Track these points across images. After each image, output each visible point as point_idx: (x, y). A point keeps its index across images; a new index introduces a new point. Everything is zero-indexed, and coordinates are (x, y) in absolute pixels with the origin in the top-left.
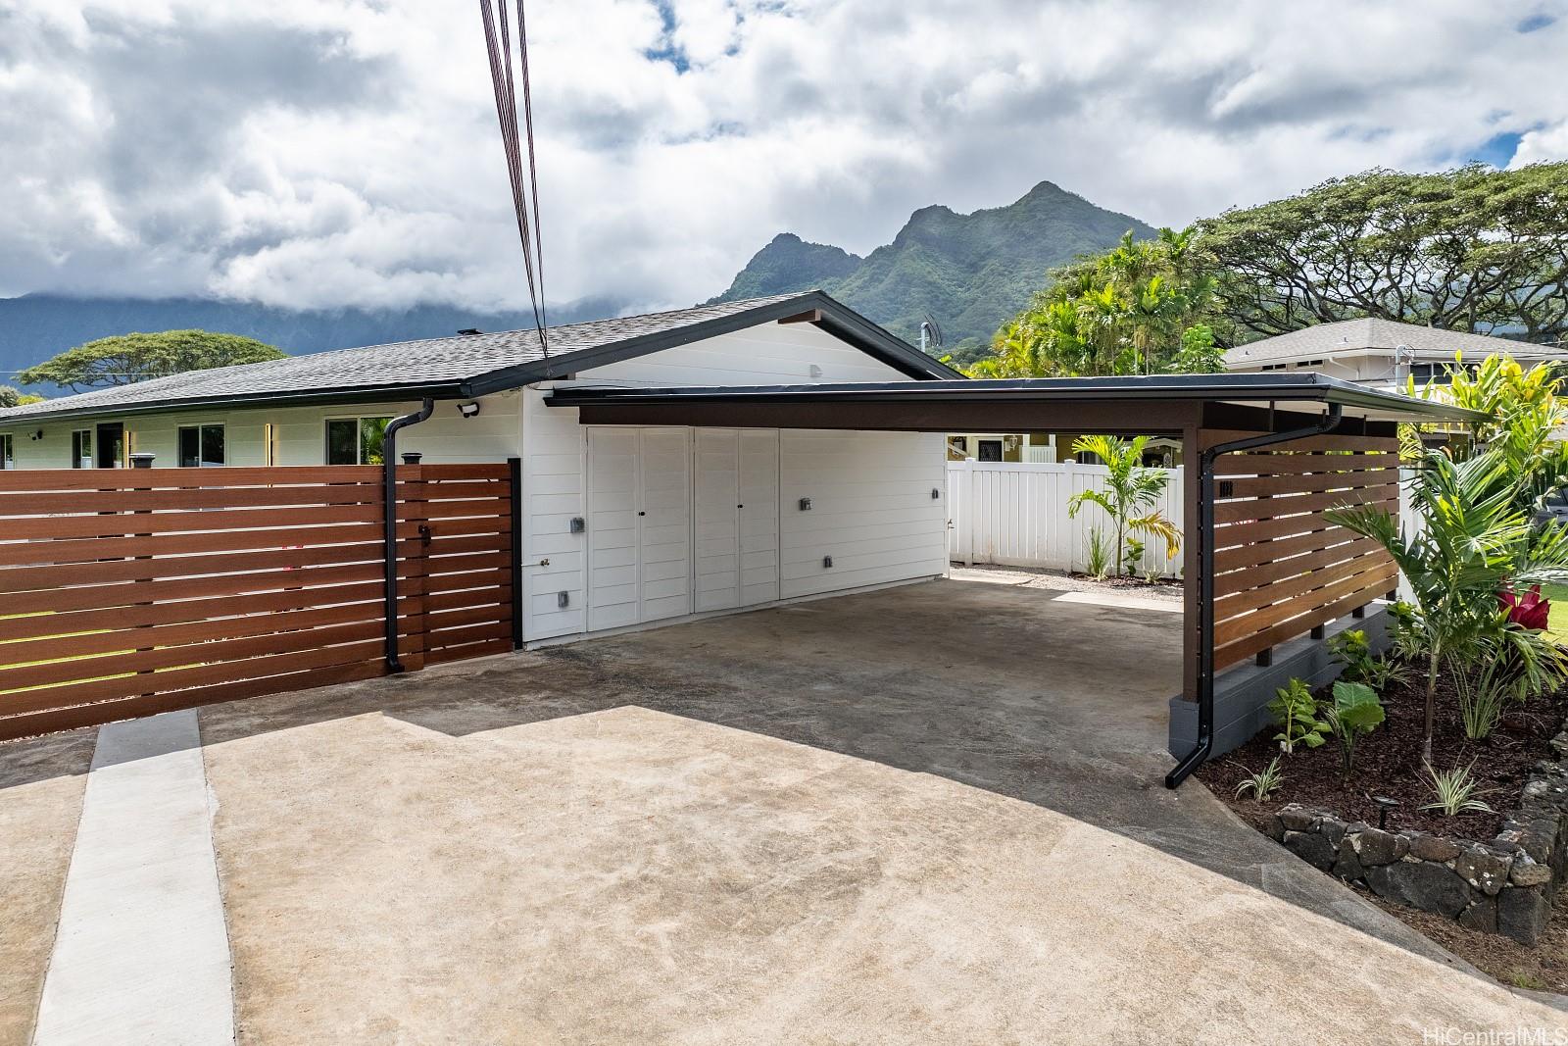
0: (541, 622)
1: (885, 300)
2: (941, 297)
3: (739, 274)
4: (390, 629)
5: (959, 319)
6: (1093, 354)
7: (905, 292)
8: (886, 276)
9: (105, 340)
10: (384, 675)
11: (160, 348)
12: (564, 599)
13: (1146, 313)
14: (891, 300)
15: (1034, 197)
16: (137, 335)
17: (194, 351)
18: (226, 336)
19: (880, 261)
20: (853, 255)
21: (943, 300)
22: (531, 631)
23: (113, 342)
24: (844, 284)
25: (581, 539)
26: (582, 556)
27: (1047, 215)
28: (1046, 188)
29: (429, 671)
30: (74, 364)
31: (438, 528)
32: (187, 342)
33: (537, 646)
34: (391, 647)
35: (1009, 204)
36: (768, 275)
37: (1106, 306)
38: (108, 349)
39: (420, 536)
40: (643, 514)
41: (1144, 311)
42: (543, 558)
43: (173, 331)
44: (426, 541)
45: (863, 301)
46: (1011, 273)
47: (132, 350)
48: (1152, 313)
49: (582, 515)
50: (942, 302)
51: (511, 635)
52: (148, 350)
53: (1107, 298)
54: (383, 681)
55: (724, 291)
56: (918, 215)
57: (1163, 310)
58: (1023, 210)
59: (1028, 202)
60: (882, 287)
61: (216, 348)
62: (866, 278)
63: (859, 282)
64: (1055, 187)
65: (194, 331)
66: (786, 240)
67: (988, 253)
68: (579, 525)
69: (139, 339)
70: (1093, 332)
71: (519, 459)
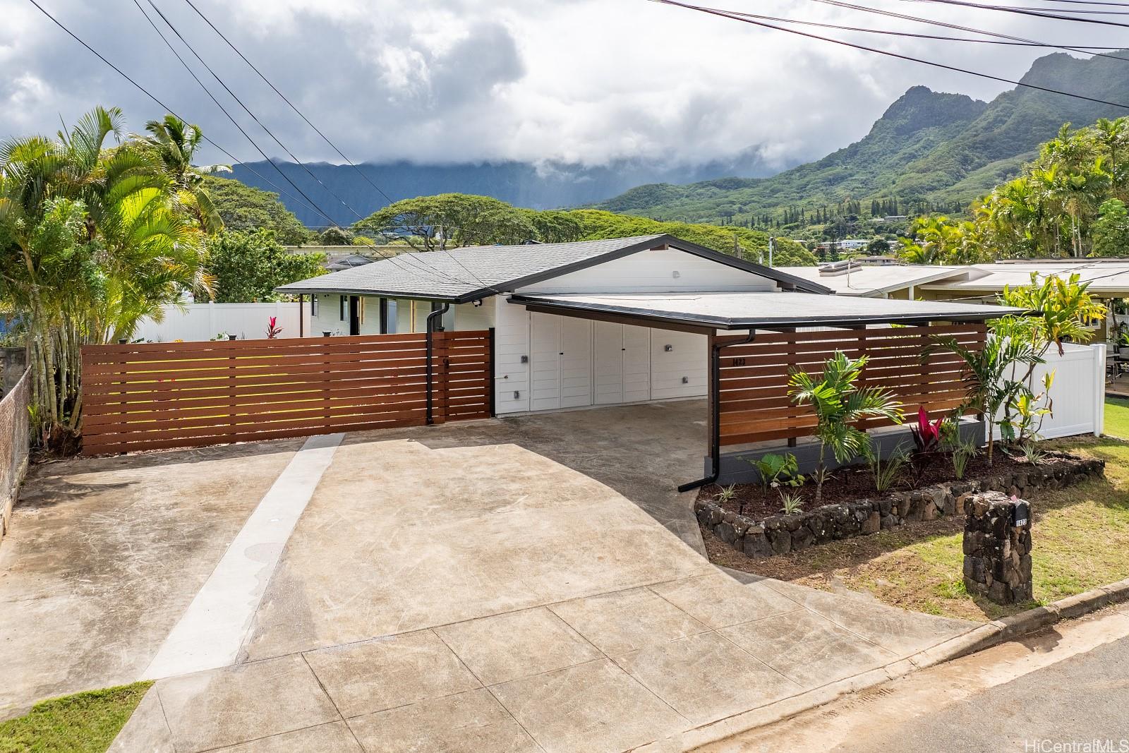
0: (504, 404)
1: (1009, 138)
3: (876, 123)
4: (429, 404)
6: (1039, 220)
7: (1027, 131)
8: (1009, 117)
9: (402, 202)
10: (426, 425)
11: (435, 207)
12: (517, 395)
16: (421, 198)
18: (477, 197)
19: (1003, 105)
20: (978, 101)
22: (499, 409)
23: (407, 203)
25: (526, 366)
26: (527, 374)
29: (447, 424)
30: (384, 218)
31: (453, 361)
32: (451, 202)
33: (503, 416)
34: (429, 413)
36: (902, 121)
37: (1049, 182)
38: (404, 208)
39: (443, 364)
40: (562, 354)
42: (506, 375)
43: (443, 195)
44: (447, 366)
45: (987, 140)
47: (418, 208)
49: (527, 355)
51: (490, 411)
52: (428, 208)
54: (424, 427)
55: (863, 137)
56: (1039, 63)
60: (1004, 127)
61: (470, 206)
62: (990, 120)
63: (984, 124)
65: (457, 194)
66: (918, 92)
68: (525, 359)
69: (422, 201)
70: (1041, 202)
71: (494, 329)
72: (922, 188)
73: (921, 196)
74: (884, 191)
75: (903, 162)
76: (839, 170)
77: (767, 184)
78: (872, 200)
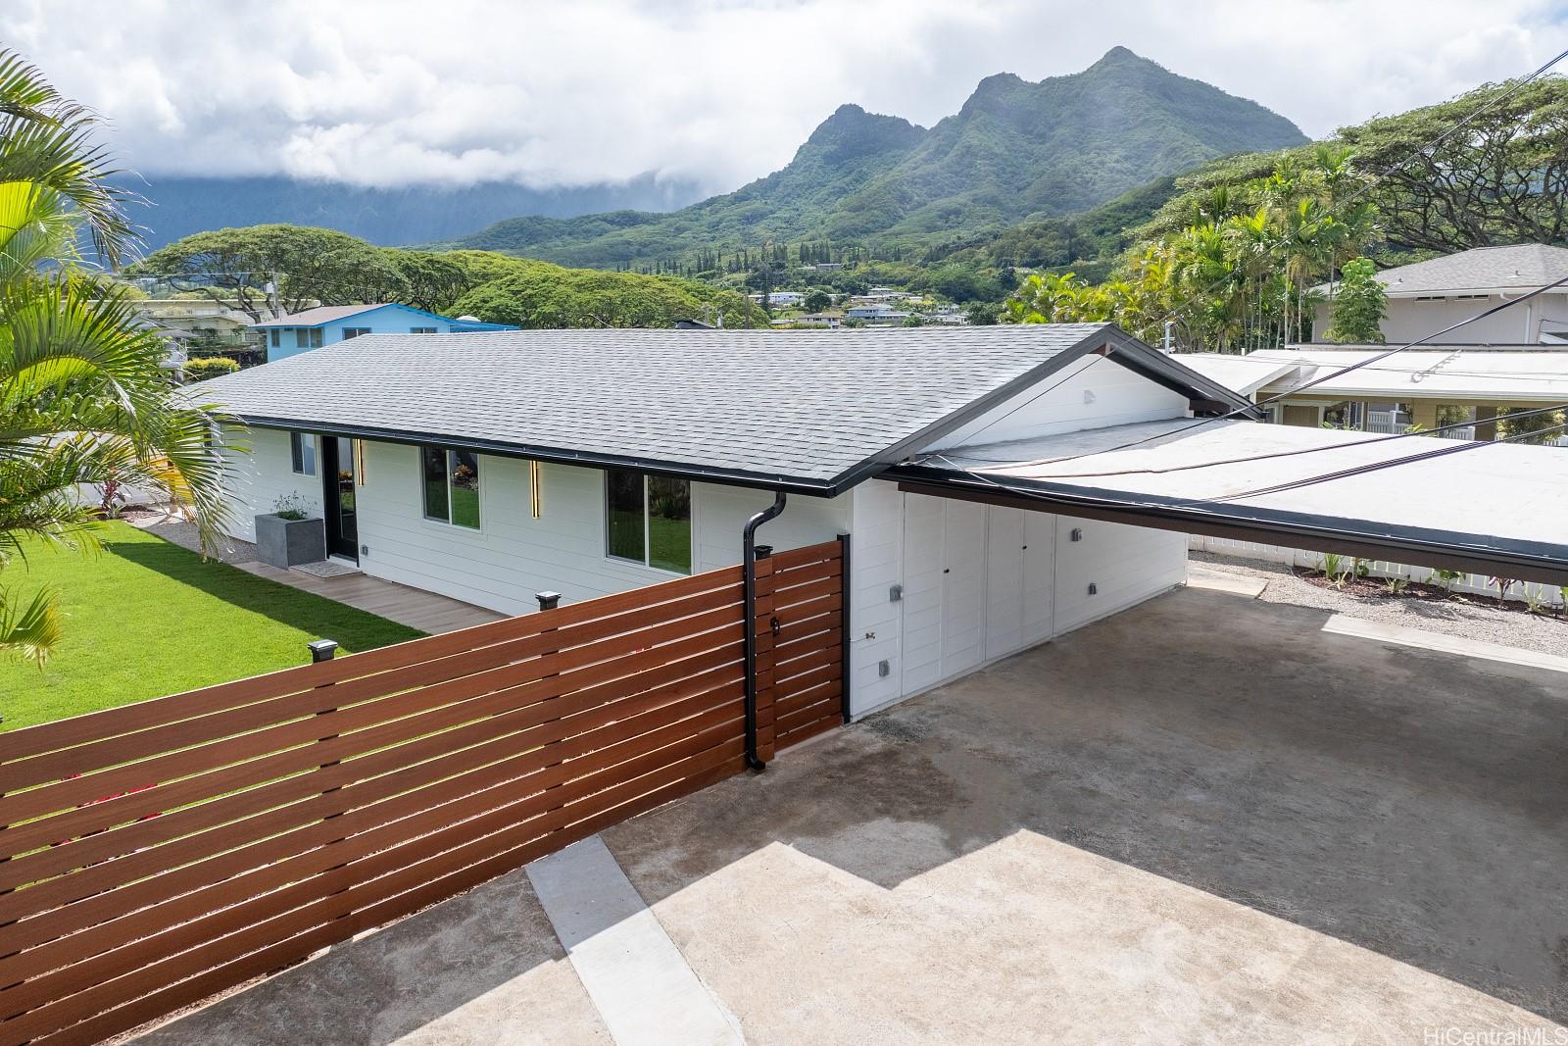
0: (864, 694)
1: (951, 173)
2: (1009, 169)
3: (801, 148)
4: (749, 724)
5: (1027, 193)
6: (1241, 282)
7: (971, 165)
8: (952, 147)
9: (200, 235)
10: (744, 770)
11: (252, 243)
12: (884, 669)
13: (1303, 243)
14: (957, 174)
15: (1107, 64)
16: (229, 230)
17: (285, 246)
18: (315, 229)
19: (946, 132)
20: (918, 127)
21: (1010, 172)
22: (856, 704)
23: (207, 238)
24: (909, 156)
25: (898, 605)
26: (898, 623)
27: (1120, 82)
28: (1119, 54)
30: (171, 259)
31: (783, 617)
32: (276, 237)
33: (862, 717)
34: (750, 743)
35: (1081, 71)
36: (832, 148)
37: (1257, 232)
38: (204, 244)
39: (770, 627)
40: (947, 571)
41: (1300, 239)
42: (868, 631)
43: (264, 226)
44: (775, 632)
45: (928, 174)
46: (1081, 143)
47: (226, 246)
48: (1309, 242)
49: (898, 583)
50: (1009, 175)
51: (840, 709)
52: (242, 245)
53: (1259, 222)
55: (786, 165)
56: (986, 84)
57: (1321, 240)
58: (1095, 76)
59: (1100, 69)
60: (947, 159)
61: (306, 242)
62: (931, 150)
63: (924, 154)
64: (1129, 52)
65: (284, 225)
66: (849, 114)
67: (1058, 123)
68: (896, 594)
69: (232, 235)
70: (1242, 258)
71: (849, 535)
72: (856, 230)
73: (855, 240)
74: (811, 233)
75: (832, 198)
76: (757, 205)
77: (671, 220)
78: (800, 244)
